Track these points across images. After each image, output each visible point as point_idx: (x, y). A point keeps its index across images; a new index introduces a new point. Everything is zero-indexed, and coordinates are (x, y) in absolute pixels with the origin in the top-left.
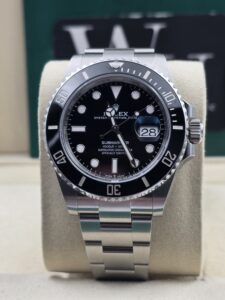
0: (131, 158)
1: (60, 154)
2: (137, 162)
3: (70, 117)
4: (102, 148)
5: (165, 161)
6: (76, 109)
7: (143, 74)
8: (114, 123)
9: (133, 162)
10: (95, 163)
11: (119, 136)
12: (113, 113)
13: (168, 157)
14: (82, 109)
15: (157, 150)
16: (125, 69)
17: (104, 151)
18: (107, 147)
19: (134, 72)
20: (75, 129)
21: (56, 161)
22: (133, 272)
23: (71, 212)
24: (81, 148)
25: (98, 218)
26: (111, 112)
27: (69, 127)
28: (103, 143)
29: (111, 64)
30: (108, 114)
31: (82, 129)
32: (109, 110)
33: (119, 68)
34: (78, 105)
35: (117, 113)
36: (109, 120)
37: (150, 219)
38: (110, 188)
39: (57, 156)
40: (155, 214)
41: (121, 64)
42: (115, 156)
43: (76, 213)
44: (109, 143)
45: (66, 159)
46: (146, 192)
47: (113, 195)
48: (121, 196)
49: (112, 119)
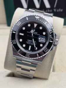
0: (35, 47)
1: (14, 41)
2: (36, 49)
3: (20, 30)
4: (27, 41)
5: (45, 50)
6: (22, 28)
7: (45, 23)
10: (24, 46)
11: (33, 39)
12: (33, 32)
14: (24, 28)
15: (43, 46)
18: (29, 42)
19: (42, 21)
20: (21, 34)
21: (13, 43)
23: (14, 57)
24: (21, 40)
25: (22, 61)
27: (19, 33)
28: (28, 40)
29: (36, 17)
30: (31, 32)
31: (23, 34)
33: (38, 19)
34: (23, 27)
35: (34, 32)
37: (37, 65)
38: (27, 54)
39: (13, 41)
41: (39, 18)
42: (31, 45)
43: (16, 58)
45: (16, 43)
46: (37, 58)
47: (28, 57)
48: (30, 57)
49: (32, 34)
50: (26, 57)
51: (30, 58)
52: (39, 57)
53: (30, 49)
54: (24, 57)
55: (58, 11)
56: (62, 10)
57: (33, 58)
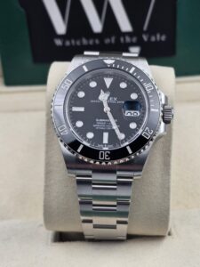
1: (63, 127)
2: (123, 136)
4: (96, 124)
5: (145, 134)
6: (76, 94)
7: (130, 69)
10: (90, 135)
13: (147, 131)
15: (138, 127)
16: (116, 65)
17: (98, 126)
18: (100, 123)
20: (75, 109)
24: (80, 124)
27: (71, 107)
28: (97, 120)
29: (105, 61)
30: (101, 99)
31: (82, 109)
33: (111, 65)
34: (78, 91)
35: (109, 98)
38: (102, 153)
39: (61, 129)
41: (113, 61)
42: (106, 131)
44: (101, 120)
47: (104, 160)
48: (110, 160)
53: (106, 141)
55: (153, 39)
56: (163, 38)
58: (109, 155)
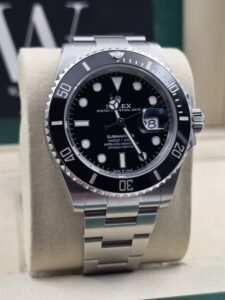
0: (139, 152)
1: (67, 151)
2: (145, 155)
3: (72, 111)
4: (107, 142)
5: (175, 153)
6: (77, 103)
7: (146, 64)
8: (118, 117)
9: (142, 155)
10: (102, 158)
11: (125, 129)
12: (117, 105)
13: (177, 148)
14: (83, 103)
17: (109, 145)
18: (112, 141)
19: (136, 63)
20: (78, 124)
21: (63, 159)
22: (124, 264)
24: (86, 144)
25: (105, 214)
26: (114, 104)
27: (72, 122)
28: (108, 137)
29: (112, 54)
30: (112, 107)
31: (85, 123)
32: (112, 102)
33: (121, 59)
34: (79, 98)
35: (120, 105)
36: (113, 112)
37: (156, 211)
38: (123, 183)
39: (64, 153)
40: (161, 206)
41: (122, 54)
42: (122, 150)
43: (82, 210)
44: (114, 136)
45: (75, 156)
46: (157, 185)
47: (126, 191)
48: (134, 191)
49: (116, 112)
50: (121, 195)
51: (137, 193)
52: (164, 181)
53: (123, 164)
54: (114, 194)
57: (144, 191)
58: (132, 185)
